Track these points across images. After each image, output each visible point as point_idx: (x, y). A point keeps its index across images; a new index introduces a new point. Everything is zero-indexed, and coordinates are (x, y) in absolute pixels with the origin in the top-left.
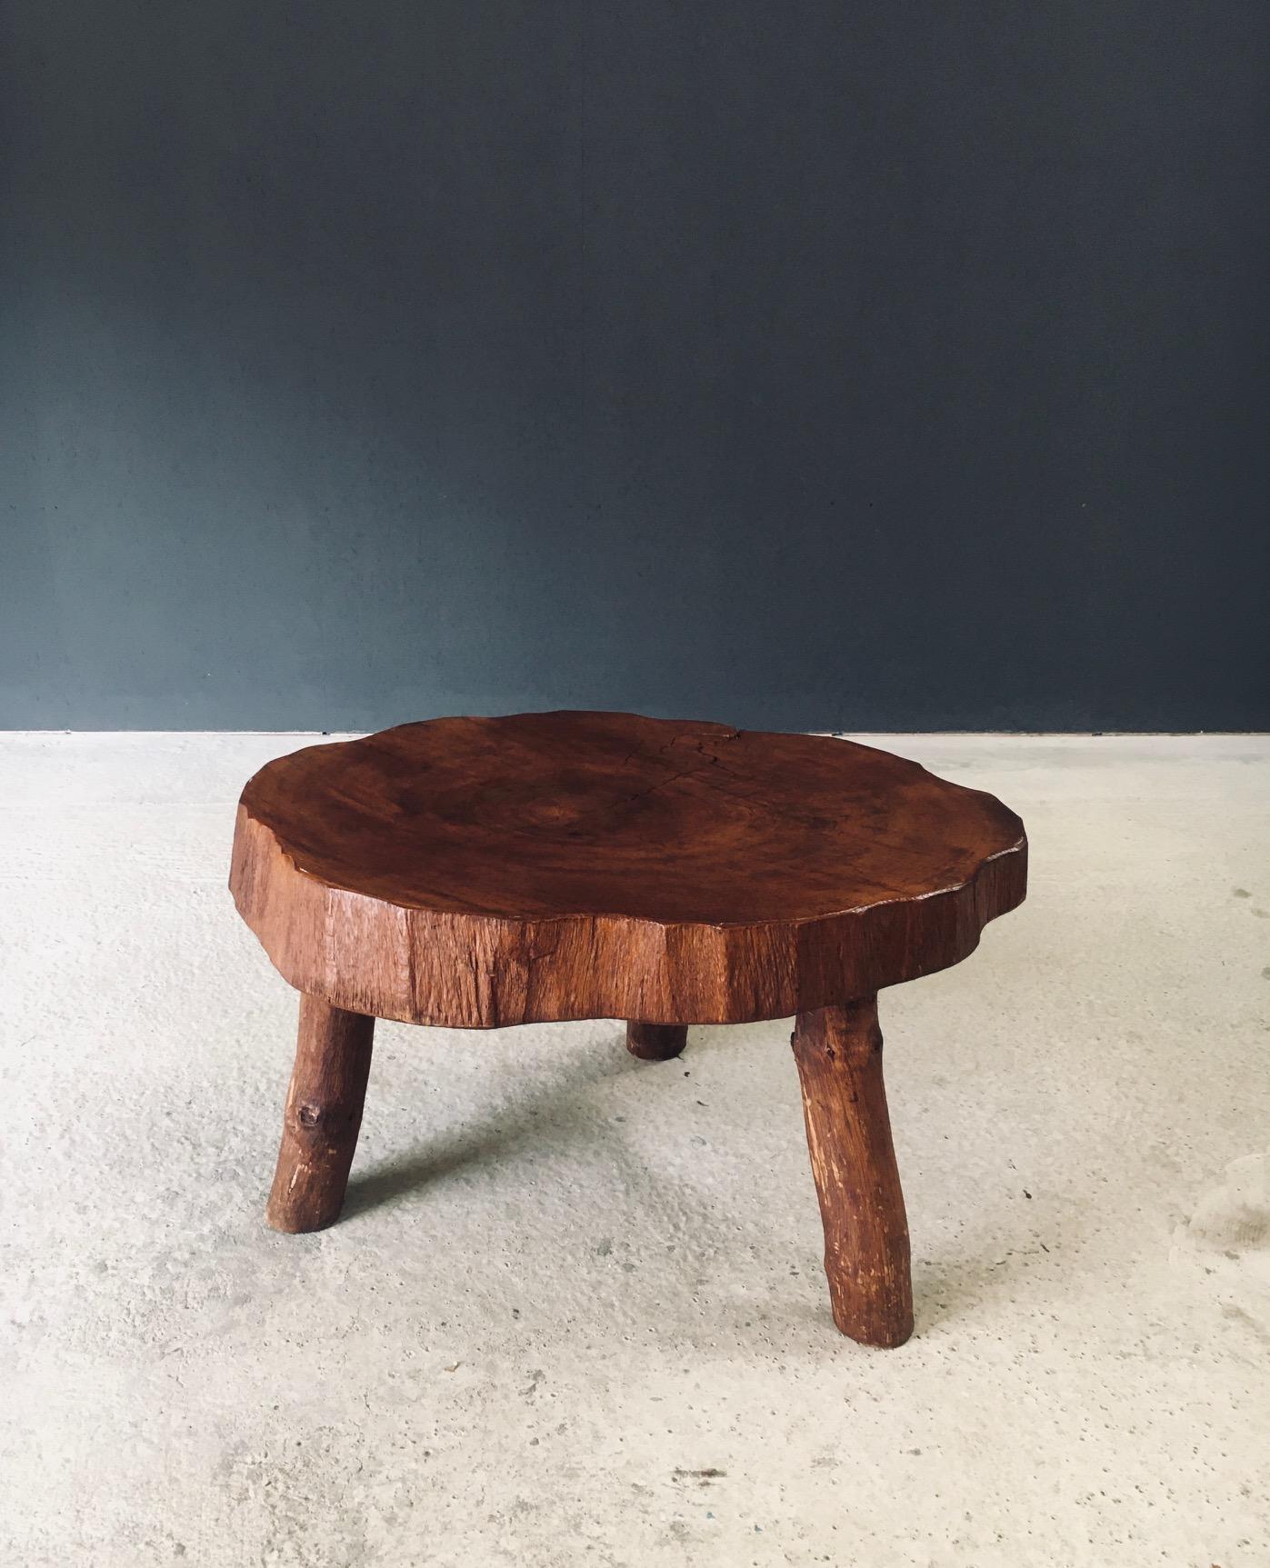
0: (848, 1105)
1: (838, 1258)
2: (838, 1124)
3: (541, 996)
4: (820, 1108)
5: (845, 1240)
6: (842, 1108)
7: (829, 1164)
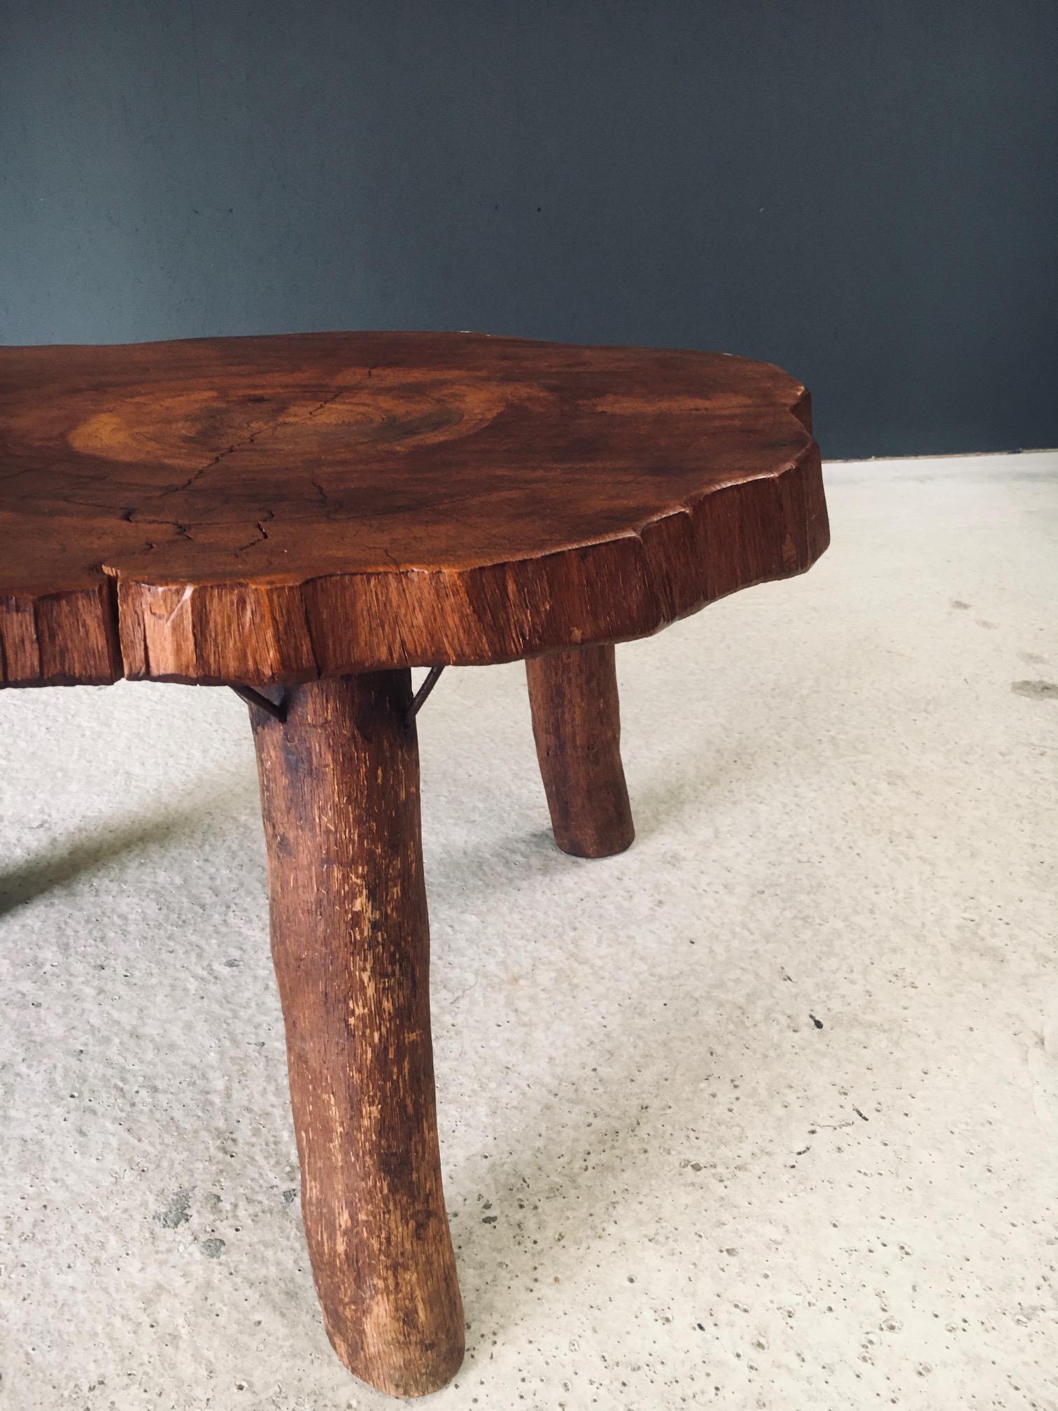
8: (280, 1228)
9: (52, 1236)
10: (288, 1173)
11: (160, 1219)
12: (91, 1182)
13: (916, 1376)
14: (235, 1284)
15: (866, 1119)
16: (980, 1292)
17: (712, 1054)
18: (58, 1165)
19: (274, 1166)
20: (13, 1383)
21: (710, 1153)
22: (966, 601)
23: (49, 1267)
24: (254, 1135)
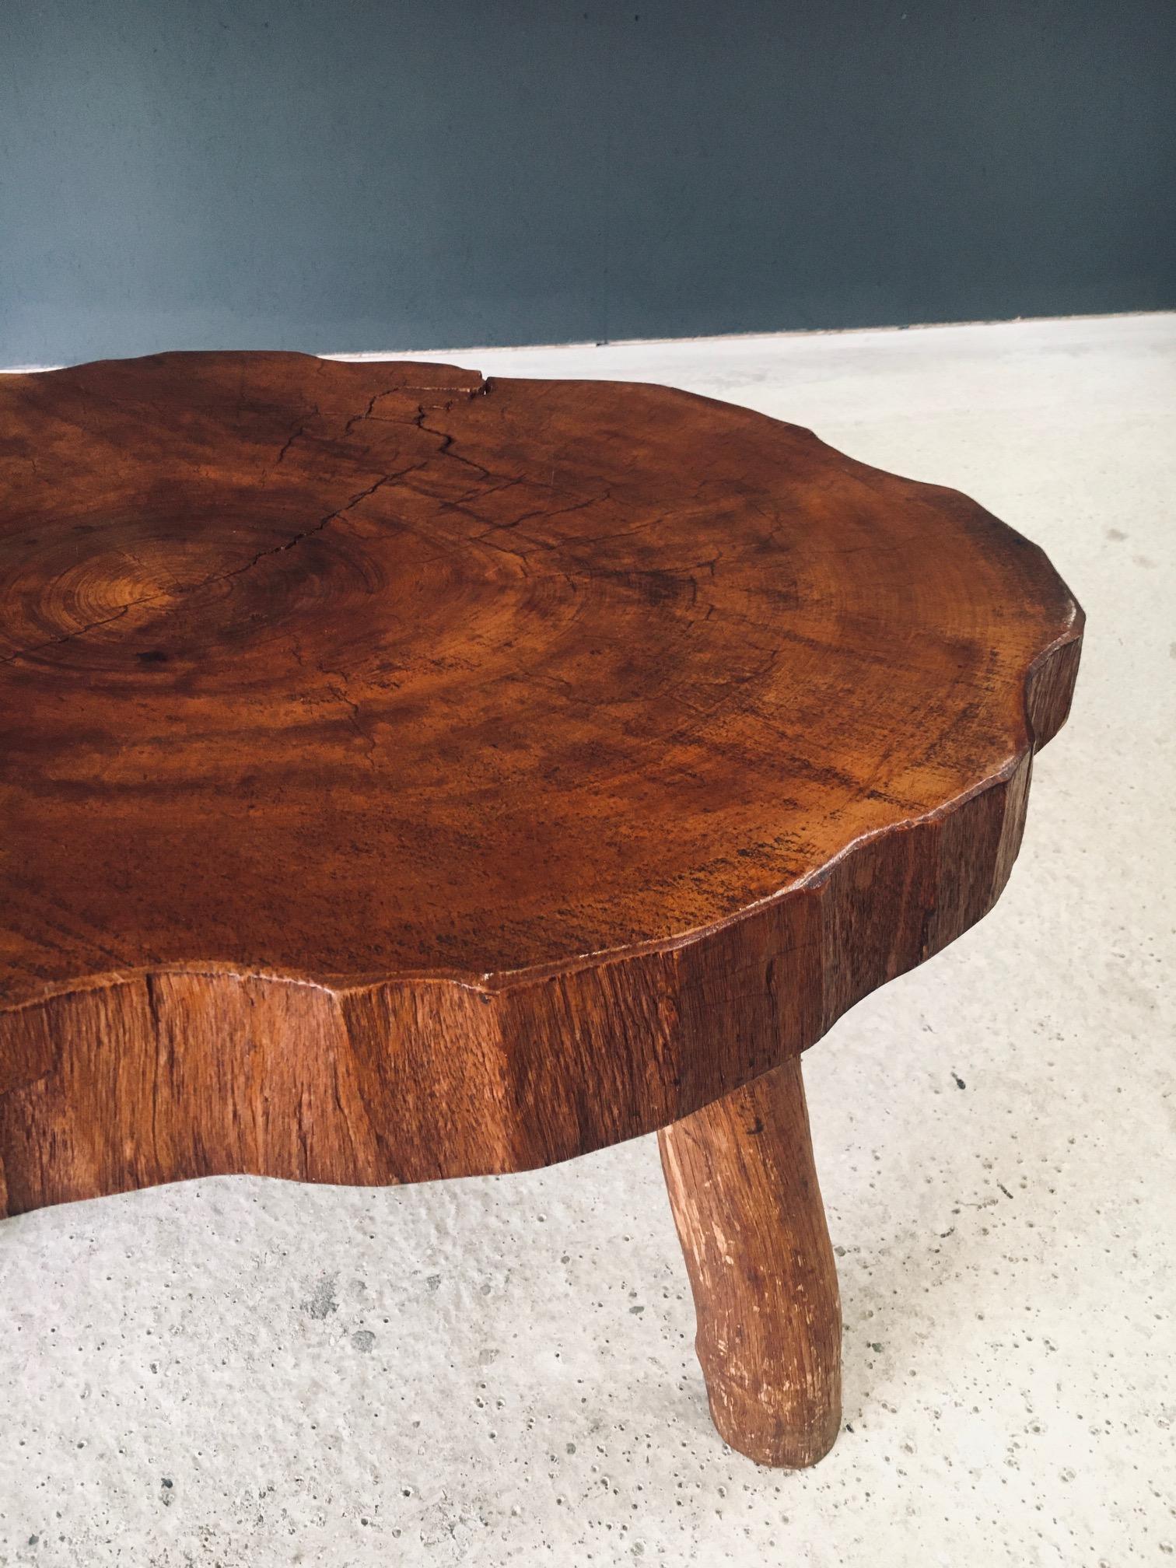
0: (743, 1139)
1: (724, 1362)
2: (726, 1171)
3: (45, 1159)
4: (690, 1141)
5: (737, 1340)
6: (733, 1146)
7: (707, 1227)
8: (429, 1319)
9: (202, 1329)
10: (430, 1257)
11: (307, 1309)
12: (233, 1267)
13: (1059, 1481)
14: (390, 1381)
15: (1011, 1197)
16: (1125, 1392)
17: (851, 1119)
18: (197, 1247)
19: (415, 1249)
20: (185, 1491)
21: (853, 1235)
22: (1123, 531)
23: (204, 1364)
24: (391, 1213)
